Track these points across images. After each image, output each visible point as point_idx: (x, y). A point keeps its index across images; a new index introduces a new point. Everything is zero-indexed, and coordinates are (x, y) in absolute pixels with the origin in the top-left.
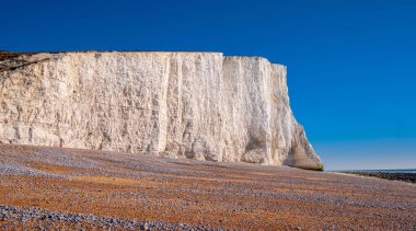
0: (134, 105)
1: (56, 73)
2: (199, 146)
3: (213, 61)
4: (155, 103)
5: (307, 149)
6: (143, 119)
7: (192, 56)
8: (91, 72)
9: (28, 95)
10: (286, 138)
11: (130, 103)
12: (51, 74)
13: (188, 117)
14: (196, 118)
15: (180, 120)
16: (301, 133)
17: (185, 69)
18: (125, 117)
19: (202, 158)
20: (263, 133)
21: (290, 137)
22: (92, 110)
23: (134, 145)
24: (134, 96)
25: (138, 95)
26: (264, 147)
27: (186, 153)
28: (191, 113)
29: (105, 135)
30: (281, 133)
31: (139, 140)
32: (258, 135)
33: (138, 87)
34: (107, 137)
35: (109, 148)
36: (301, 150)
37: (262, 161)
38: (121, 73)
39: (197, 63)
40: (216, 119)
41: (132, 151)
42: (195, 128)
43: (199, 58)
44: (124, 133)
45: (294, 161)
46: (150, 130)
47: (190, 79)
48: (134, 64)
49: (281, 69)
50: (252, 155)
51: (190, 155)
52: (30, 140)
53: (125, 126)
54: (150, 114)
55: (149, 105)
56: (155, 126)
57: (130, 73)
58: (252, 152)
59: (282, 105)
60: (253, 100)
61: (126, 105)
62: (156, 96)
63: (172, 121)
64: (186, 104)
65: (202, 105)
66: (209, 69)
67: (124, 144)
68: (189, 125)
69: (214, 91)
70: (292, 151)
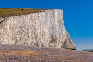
0: (23, 31)
1: (7, 24)
2: (39, 42)
3: (43, 15)
4: (28, 30)
5: (70, 42)
6: (25, 35)
7: (37, 14)
8: (13, 22)
9: (2, 31)
10: (63, 38)
11: (22, 31)
12: (6, 25)
13: (36, 34)
14: (38, 34)
15: (34, 34)
16: (68, 36)
17: (35, 19)
18: (21, 34)
19: (41, 46)
20: (56, 37)
21: (64, 37)
22: (13, 33)
23: (23, 43)
24: (23, 28)
25: (24, 28)
26: (56, 42)
27: (36, 44)
28: (37, 32)
29: (16, 40)
30: (61, 36)
31: (24, 41)
32: (54, 37)
33: (24, 26)
34: (17, 41)
35: (17, 44)
36: (68, 42)
37: (55, 46)
38: (20, 22)
39: (38, 16)
40: (43, 34)
41: (23, 44)
42: (38, 37)
43: (39, 15)
44: (21, 39)
45: (66, 46)
46: (27, 38)
47: (36, 22)
48: (23, 19)
49: (61, 11)
50: (52, 44)
51: (37, 45)
52: (4, 42)
53: (21, 37)
54: (27, 33)
55: (27, 31)
56: (28, 37)
57: (22, 22)
58: (52, 43)
59: (61, 25)
60: (52, 25)
61: (21, 31)
62: (28, 28)
63: (32, 35)
64: (35, 30)
65: (39, 30)
66: (41, 18)
67: (21, 42)
68: (36, 36)
69: (43, 25)
70: (65, 43)
